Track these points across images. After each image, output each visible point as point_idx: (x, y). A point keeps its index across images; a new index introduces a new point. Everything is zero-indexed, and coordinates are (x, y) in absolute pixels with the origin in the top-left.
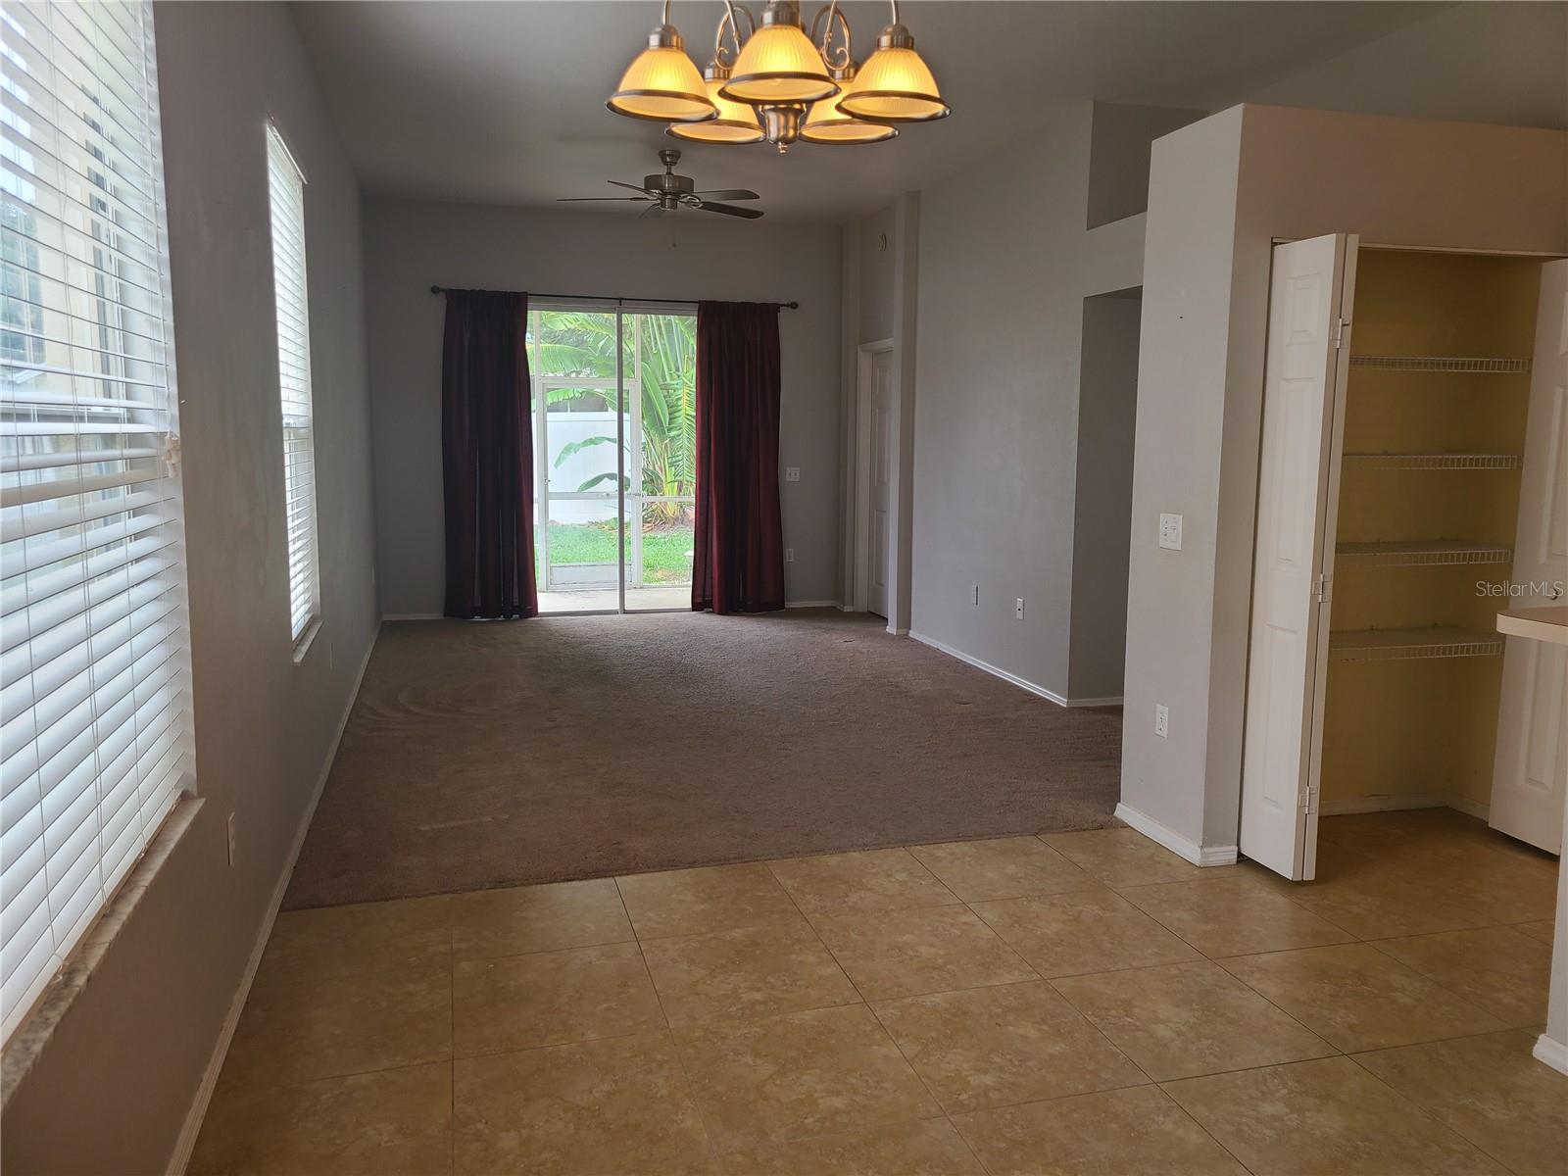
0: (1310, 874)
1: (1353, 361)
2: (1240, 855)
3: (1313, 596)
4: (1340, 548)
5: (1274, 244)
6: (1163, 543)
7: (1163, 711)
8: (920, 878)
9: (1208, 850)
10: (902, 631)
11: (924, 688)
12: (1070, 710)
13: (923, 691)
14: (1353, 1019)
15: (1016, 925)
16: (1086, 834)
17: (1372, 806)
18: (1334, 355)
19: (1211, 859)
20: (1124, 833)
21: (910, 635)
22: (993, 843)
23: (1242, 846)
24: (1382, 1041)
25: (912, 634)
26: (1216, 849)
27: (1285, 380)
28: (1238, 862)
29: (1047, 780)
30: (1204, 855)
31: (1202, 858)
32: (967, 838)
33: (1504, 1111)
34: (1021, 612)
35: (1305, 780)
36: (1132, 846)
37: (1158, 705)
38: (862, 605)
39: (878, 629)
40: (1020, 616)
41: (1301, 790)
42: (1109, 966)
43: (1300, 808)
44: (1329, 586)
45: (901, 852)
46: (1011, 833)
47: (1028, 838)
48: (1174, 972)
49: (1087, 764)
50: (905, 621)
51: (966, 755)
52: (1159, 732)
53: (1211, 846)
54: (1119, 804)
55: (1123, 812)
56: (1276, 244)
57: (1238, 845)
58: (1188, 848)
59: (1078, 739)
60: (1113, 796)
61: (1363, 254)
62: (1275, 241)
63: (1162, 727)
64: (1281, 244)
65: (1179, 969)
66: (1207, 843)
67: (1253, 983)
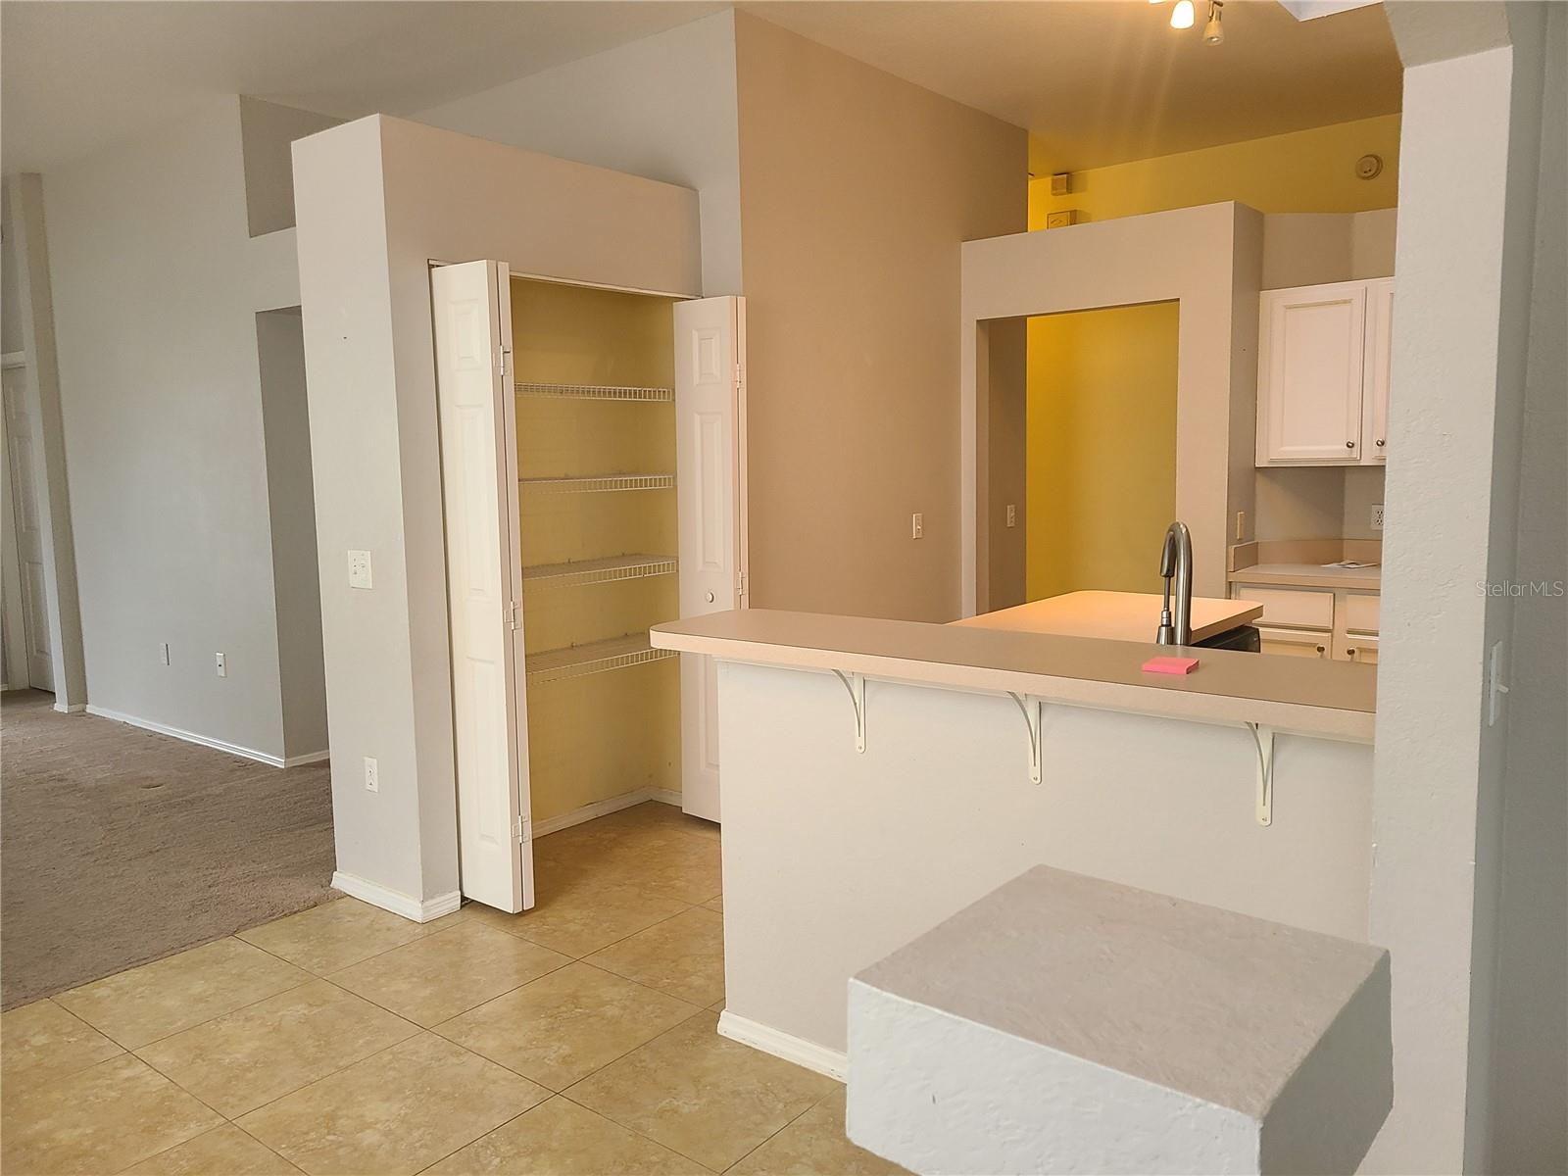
0: (530, 904)
1: (518, 388)
2: (463, 898)
3: (506, 625)
4: (526, 572)
5: (431, 267)
6: (354, 581)
7: (371, 764)
8: (69, 1034)
9: (428, 903)
10: (78, 707)
11: (99, 776)
12: (289, 771)
13: (97, 781)
14: (566, 1050)
15: (199, 1061)
16: (297, 918)
17: (589, 814)
18: (499, 382)
19: (432, 912)
20: (341, 904)
21: (88, 711)
22: (175, 960)
23: (464, 890)
24: (592, 1066)
25: (90, 709)
26: (438, 900)
27: (458, 406)
28: (462, 907)
29: (254, 862)
30: (426, 910)
31: (424, 912)
32: (142, 962)
33: (695, 1101)
34: (222, 668)
35: (516, 810)
36: (349, 919)
37: (366, 758)
38: (21, 679)
39: (42, 709)
40: (221, 672)
41: (513, 821)
42: (312, 1076)
43: (514, 838)
44: (520, 612)
45: (44, 1005)
46: (204, 940)
47: (224, 941)
48: (387, 1058)
49: (303, 831)
50: (79, 693)
51: (151, 852)
52: (369, 787)
53: (432, 898)
54: (335, 873)
55: (340, 881)
56: (433, 266)
57: (461, 889)
58: (410, 906)
59: (296, 803)
60: (329, 864)
61: (514, 282)
62: (430, 262)
63: (372, 782)
64: (438, 266)
65: (391, 1053)
66: (427, 895)
67: (470, 1043)
